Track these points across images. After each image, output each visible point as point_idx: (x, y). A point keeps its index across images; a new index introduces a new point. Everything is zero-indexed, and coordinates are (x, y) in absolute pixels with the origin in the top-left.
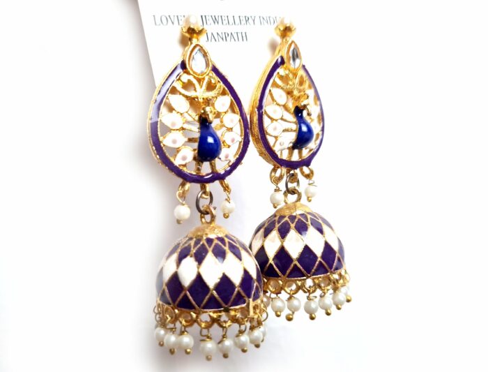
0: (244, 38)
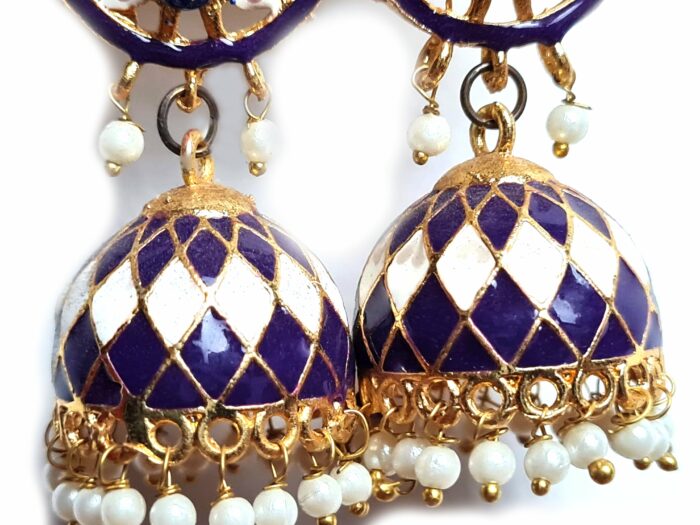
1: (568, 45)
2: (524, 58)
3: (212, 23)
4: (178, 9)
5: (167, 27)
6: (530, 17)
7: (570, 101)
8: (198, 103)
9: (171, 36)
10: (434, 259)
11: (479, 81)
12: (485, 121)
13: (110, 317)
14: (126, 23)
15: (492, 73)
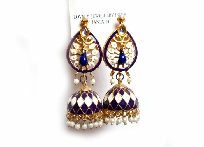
0: (108, 22)
1: (129, 71)
2: (124, 72)
3: (87, 68)
4: (83, 66)
5: (81, 68)
6: (124, 68)
7: (129, 77)
8: (85, 77)
9: (82, 69)
10: (114, 97)
11: (118, 75)
12: (119, 80)
13: (73, 103)
14: (77, 67)
15: (120, 74)
